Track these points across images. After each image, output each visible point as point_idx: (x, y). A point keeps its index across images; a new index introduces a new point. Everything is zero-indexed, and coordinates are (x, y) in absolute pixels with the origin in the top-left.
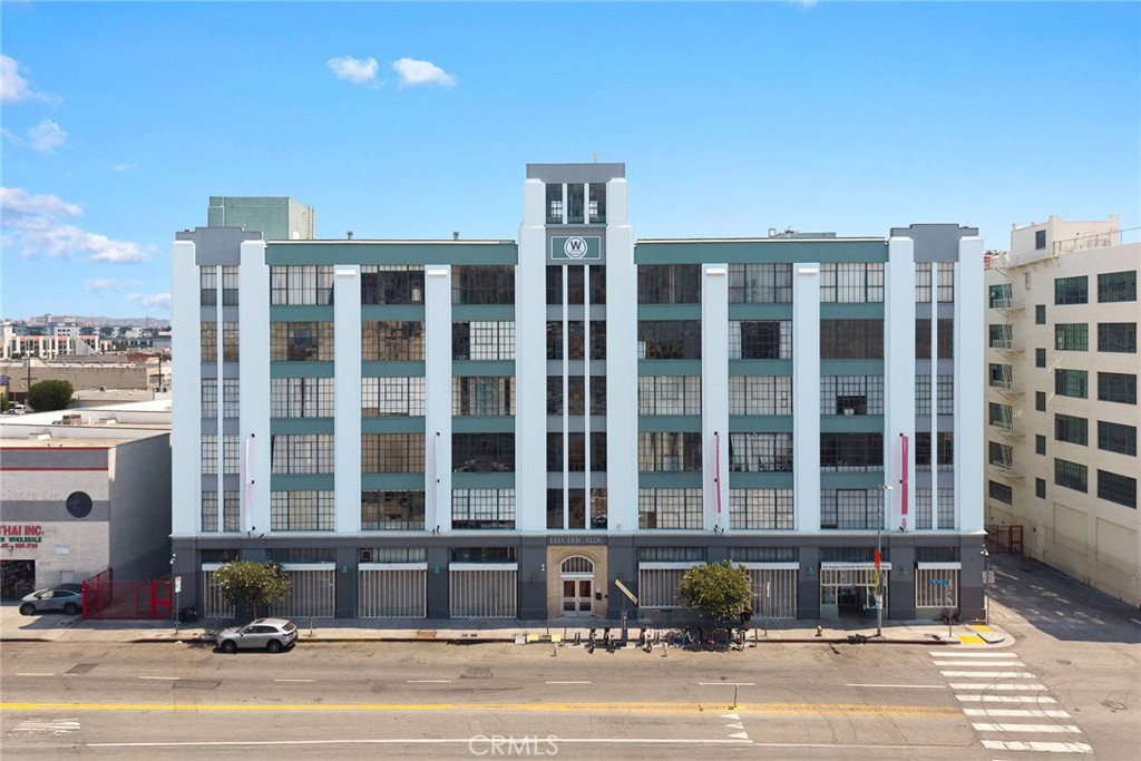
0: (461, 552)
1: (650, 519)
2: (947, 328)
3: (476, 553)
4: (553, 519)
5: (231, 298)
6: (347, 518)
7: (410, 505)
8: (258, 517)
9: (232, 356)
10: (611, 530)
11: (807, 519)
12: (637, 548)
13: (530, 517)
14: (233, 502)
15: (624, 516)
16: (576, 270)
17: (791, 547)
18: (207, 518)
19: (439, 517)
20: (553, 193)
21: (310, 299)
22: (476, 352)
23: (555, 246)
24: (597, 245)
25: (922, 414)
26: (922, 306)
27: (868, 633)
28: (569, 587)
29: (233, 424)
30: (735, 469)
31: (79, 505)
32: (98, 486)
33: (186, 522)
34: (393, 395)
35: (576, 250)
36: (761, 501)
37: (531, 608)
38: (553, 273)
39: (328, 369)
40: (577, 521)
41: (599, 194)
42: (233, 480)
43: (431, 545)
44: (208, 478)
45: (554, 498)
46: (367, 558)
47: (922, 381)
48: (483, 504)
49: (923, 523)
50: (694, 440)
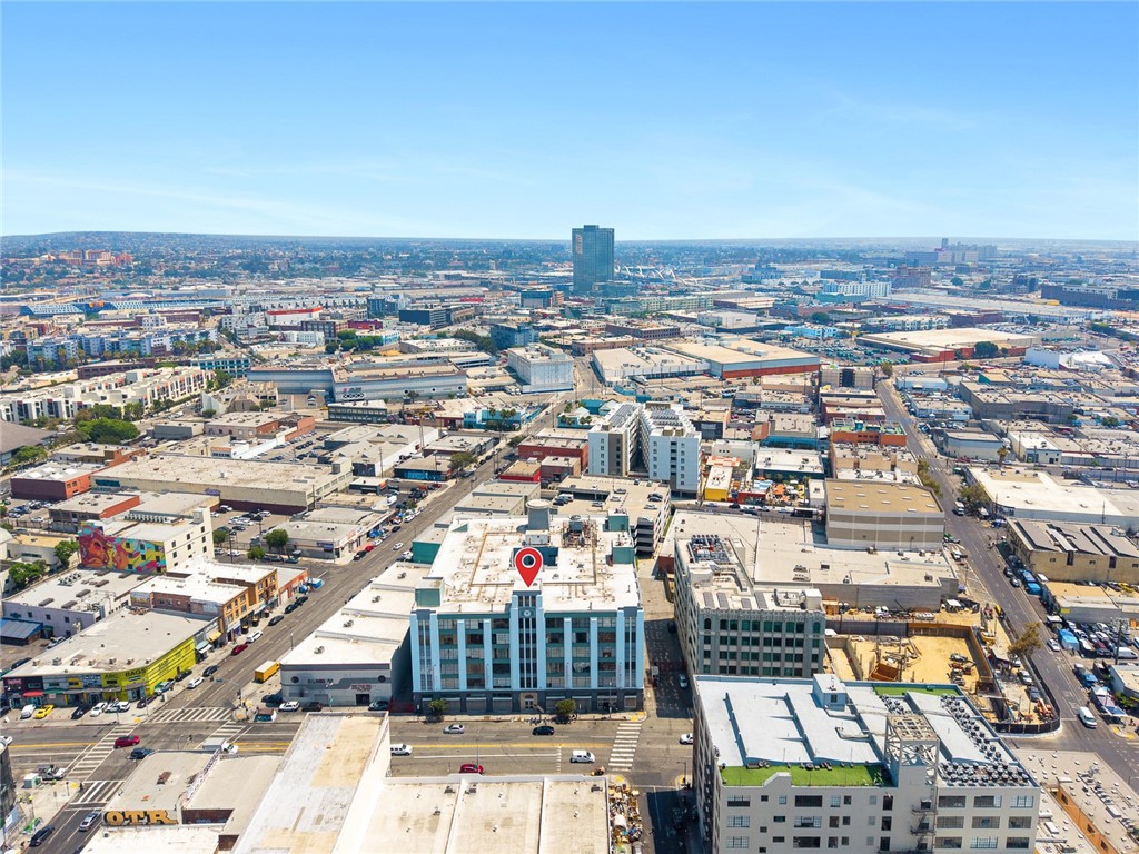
0: (495, 695)
1: (549, 685)
2: (634, 634)
3: (500, 695)
4: (522, 686)
5: (428, 629)
6: (463, 686)
7: (481, 682)
8: (437, 686)
9: (428, 643)
10: (538, 689)
11: (594, 685)
12: (546, 693)
13: (516, 686)
14: (430, 683)
15: (542, 685)
16: (527, 620)
17: (590, 692)
18: (423, 685)
19: (489, 686)
20: (520, 598)
21: (450, 628)
22: (498, 642)
23: (521, 612)
24: (533, 613)
25: (627, 657)
26: (627, 628)
27: (607, 716)
28: (527, 703)
29: (429, 662)
30: (573, 670)
31: (382, 679)
32: (387, 674)
33: (417, 687)
34: (475, 653)
35: (527, 614)
36: (581, 680)
37: (516, 709)
38: (521, 621)
39: (456, 647)
40: (529, 686)
41: (534, 598)
42: (430, 676)
43: (487, 693)
44: (423, 676)
45: (522, 680)
46: (469, 696)
47: (627, 649)
48: (502, 681)
49: (627, 685)
50: (562, 665)
